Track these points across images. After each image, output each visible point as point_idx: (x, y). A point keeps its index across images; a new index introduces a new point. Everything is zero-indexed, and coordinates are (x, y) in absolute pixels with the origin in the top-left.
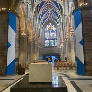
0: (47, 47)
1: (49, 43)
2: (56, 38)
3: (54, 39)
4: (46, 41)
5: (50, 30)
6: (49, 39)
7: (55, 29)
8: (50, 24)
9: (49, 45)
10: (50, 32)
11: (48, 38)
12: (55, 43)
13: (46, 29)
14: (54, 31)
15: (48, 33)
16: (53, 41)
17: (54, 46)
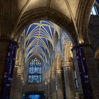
0: (30, 83)
1: (33, 79)
2: (41, 73)
3: (39, 75)
4: (30, 77)
5: (36, 64)
6: (34, 74)
7: (40, 64)
8: (36, 58)
9: (33, 81)
10: (35, 66)
11: (32, 73)
12: (39, 79)
13: (31, 63)
14: (39, 65)
15: (33, 68)
16: (37, 76)
17: (38, 82)
